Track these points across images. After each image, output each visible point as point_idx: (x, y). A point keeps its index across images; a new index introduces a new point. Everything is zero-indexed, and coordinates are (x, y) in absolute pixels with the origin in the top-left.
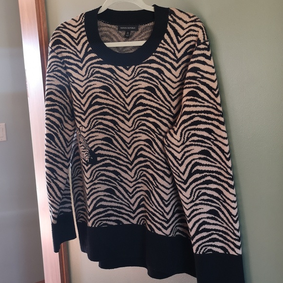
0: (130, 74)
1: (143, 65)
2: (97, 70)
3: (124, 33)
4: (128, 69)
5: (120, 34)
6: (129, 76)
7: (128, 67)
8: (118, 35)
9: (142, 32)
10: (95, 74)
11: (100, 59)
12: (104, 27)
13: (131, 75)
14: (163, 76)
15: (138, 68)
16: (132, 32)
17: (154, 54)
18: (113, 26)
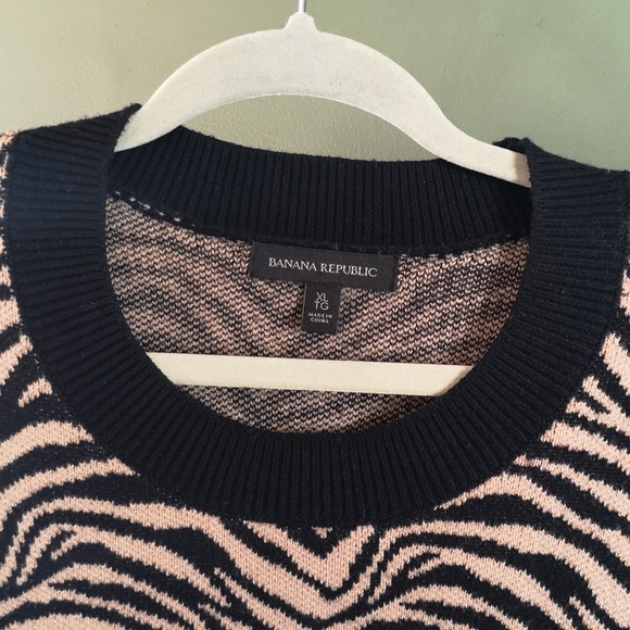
0: (335, 582)
1: (438, 527)
2: (87, 535)
3: (288, 299)
4: (321, 549)
5: (262, 301)
6: (329, 594)
7: (322, 532)
8: (242, 306)
9: (417, 304)
10: (66, 561)
11: (116, 466)
12: (146, 242)
13: (347, 586)
14: (582, 610)
15: (403, 542)
16: (350, 294)
17: (521, 461)
18: (213, 245)
